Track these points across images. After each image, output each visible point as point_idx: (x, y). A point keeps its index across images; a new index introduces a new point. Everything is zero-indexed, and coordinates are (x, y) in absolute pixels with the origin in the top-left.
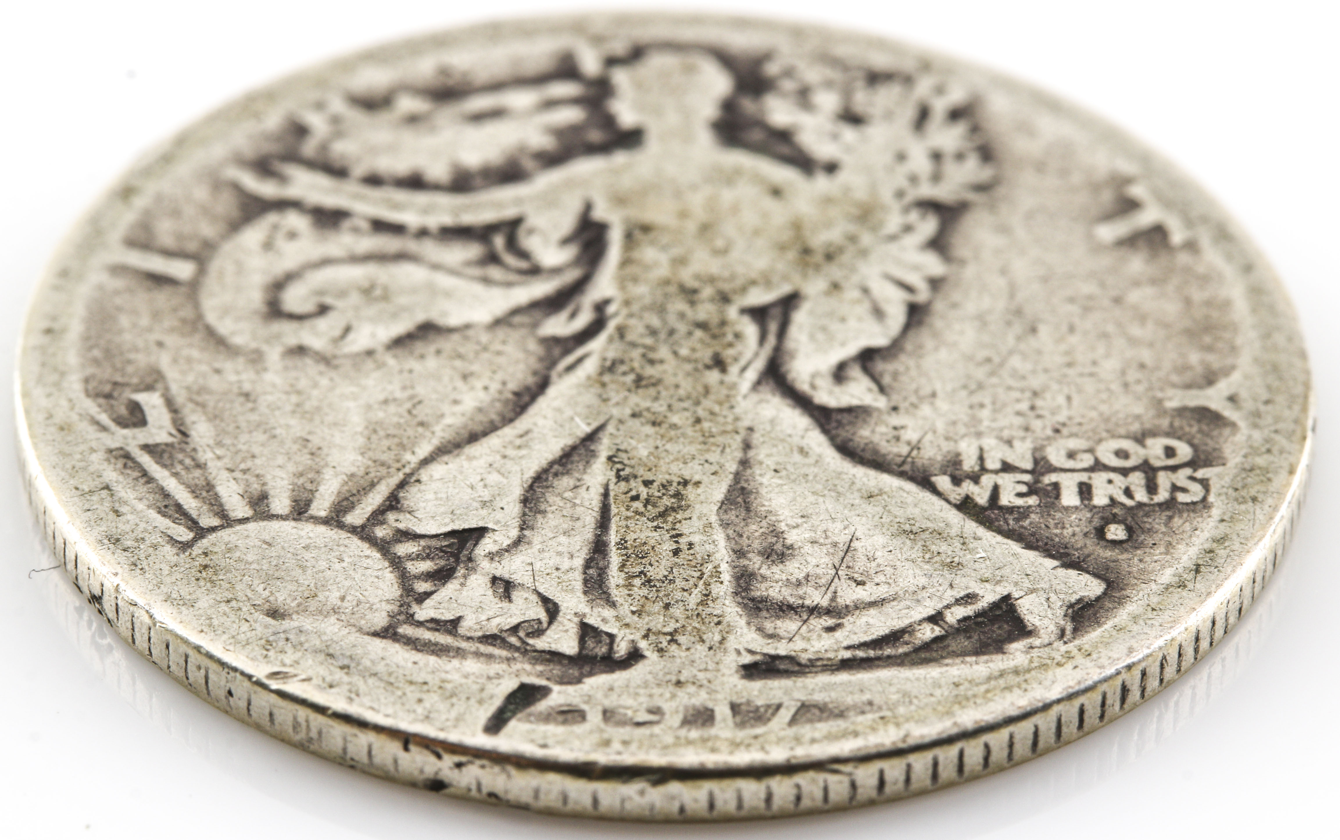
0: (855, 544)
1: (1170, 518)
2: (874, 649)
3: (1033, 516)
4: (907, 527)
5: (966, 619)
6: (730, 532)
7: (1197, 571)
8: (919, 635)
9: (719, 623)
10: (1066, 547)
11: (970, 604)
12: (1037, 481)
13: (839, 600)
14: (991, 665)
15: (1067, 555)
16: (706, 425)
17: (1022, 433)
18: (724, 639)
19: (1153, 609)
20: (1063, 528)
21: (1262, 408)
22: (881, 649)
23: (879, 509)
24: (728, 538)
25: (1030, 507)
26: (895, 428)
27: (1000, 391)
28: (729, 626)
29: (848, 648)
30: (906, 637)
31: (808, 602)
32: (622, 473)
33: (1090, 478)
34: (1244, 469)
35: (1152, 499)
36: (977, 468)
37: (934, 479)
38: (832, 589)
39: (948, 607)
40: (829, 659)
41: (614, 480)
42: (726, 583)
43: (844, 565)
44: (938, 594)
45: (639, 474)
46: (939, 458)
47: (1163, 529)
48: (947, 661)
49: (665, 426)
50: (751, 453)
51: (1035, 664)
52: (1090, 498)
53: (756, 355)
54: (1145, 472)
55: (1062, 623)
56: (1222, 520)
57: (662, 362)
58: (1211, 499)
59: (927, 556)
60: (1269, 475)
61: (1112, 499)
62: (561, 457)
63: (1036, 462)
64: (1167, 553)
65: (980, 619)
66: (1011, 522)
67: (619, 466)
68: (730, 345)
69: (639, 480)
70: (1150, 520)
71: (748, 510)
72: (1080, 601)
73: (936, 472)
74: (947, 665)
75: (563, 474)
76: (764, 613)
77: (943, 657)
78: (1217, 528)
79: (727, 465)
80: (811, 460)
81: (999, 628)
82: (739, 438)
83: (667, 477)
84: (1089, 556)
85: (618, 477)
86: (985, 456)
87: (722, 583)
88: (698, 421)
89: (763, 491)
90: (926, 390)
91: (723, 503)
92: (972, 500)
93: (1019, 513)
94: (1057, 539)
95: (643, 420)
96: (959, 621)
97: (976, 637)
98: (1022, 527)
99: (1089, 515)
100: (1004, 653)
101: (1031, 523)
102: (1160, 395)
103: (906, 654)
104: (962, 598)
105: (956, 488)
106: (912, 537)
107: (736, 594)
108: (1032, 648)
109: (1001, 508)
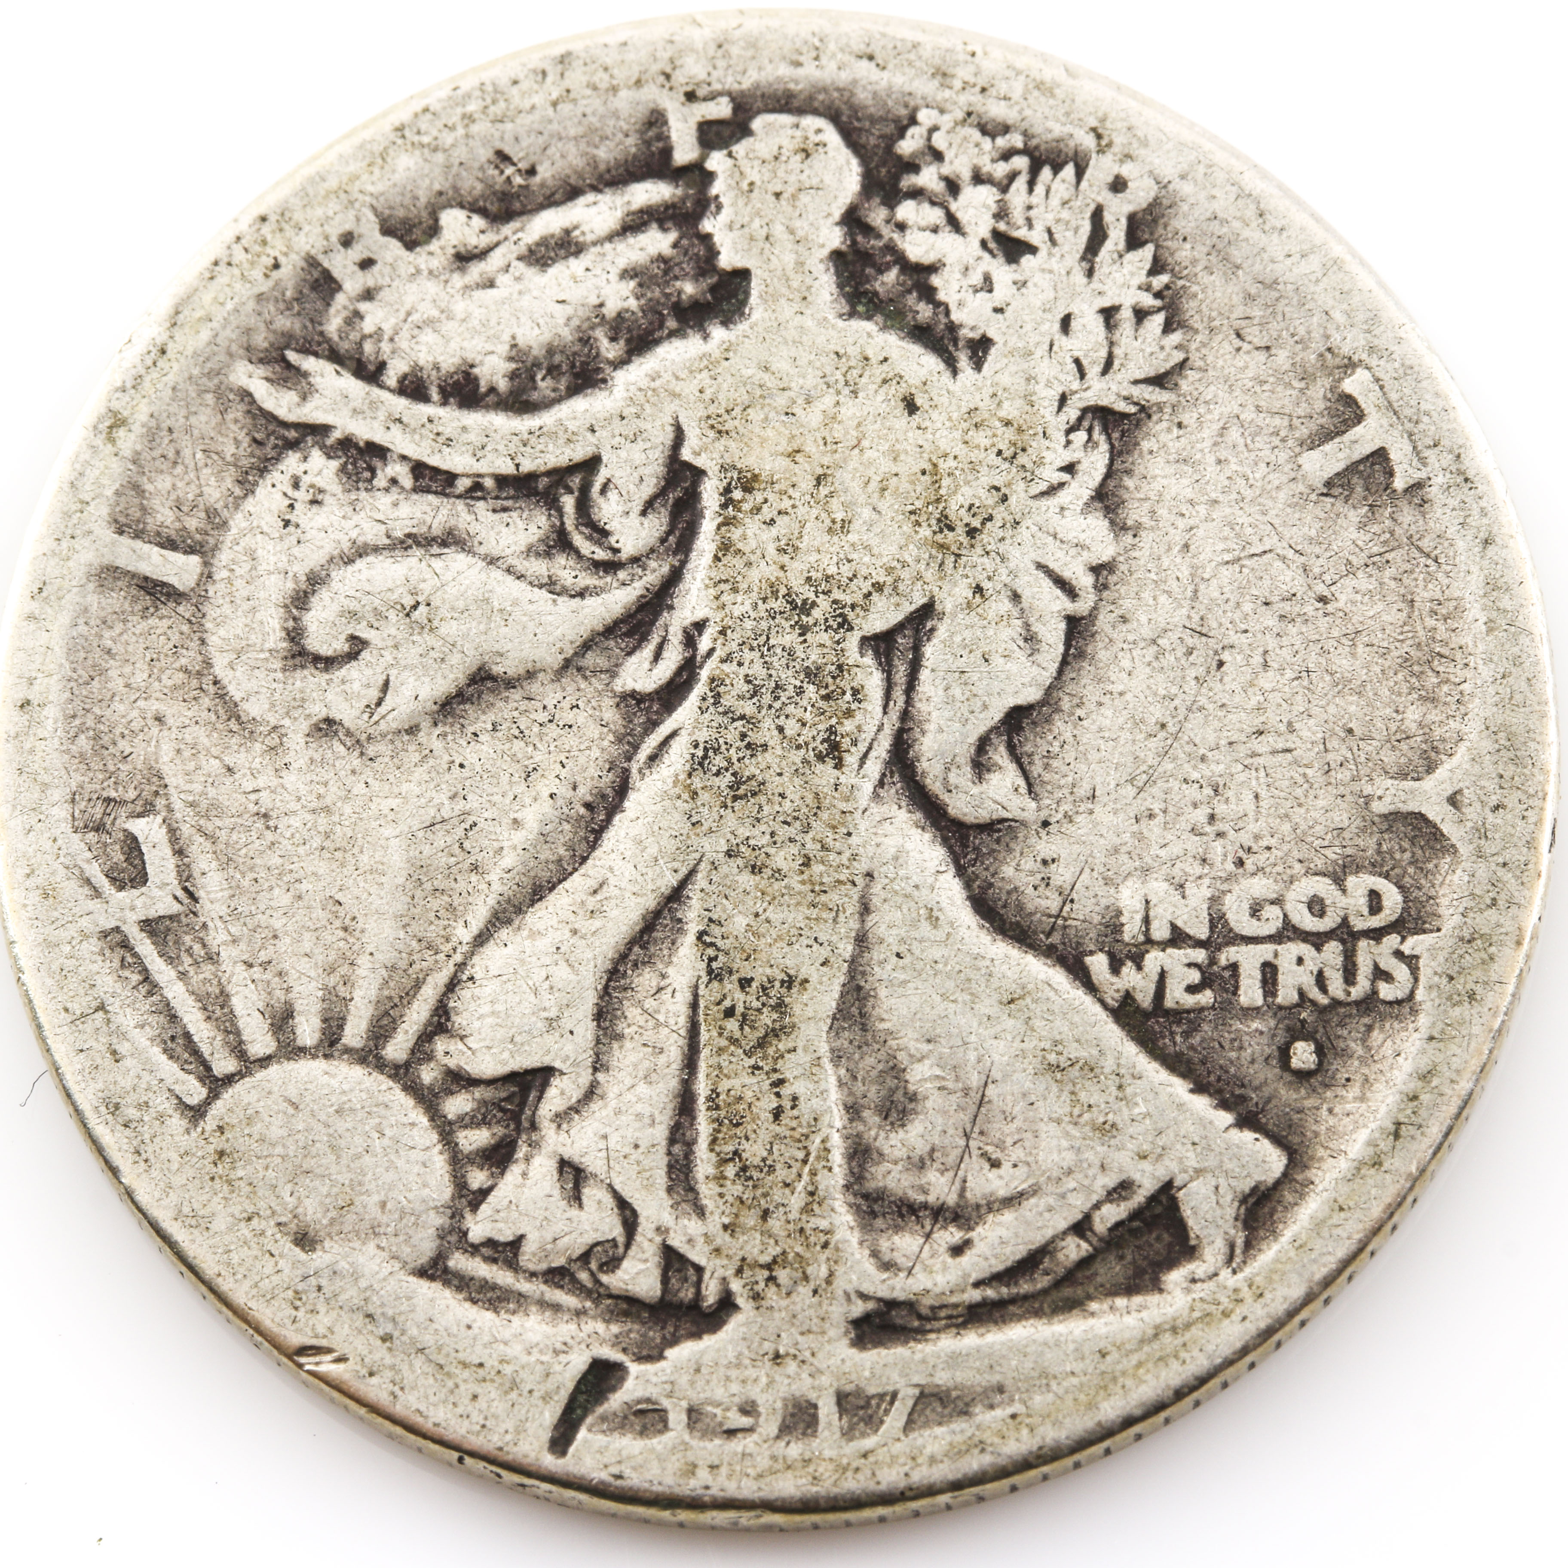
0: (991, 1091)
1: (1370, 1028)
2: (1008, 1285)
3: (1205, 1027)
4: (1052, 1058)
5: (1119, 1224)
6: (843, 1072)
7: (1397, 1135)
8: (1060, 1256)
9: (825, 1245)
10: (1243, 1086)
11: (1125, 1199)
12: (1213, 961)
13: (968, 1195)
14: (1144, 1314)
15: (1243, 1099)
16: (817, 868)
17: (1198, 870)
18: (831, 1274)
19: (1341, 1209)
20: (1241, 1048)
21: (1490, 817)
22: (1016, 1284)
23: (1020, 1025)
24: (841, 1084)
25: (1202, 1009)
26: (1045, 862)
27: (1174, 784)
28: (837, 1249)
29: (977, 1284)
30: (1047, 1263)
31: (931, 1199)
32: (714, 965)
33: (1276, 955)
34: (1462, 939)
35: (1349, 994)
36: (1141, 938)
37: (1088, 960)
38: (961, 1173)
39: (1097, 1206)
40: (956, 1306)
41: (705, 979)
42: (836, 1169)
43: (976, 1130)
44: (1086, 1182)
45: (735, 967)
46: (1097, 919)
47: (1360, 1051)
48: (1094, 1306)
49: (768, 872)
50: (871, 920)
51: (1196, 1314)
52: (1274, 994)
53: (880, 728)
54: (1343, 942)
55: (1232, 1232)
56: (1431, 1038)
57: (765, 747)
58: (1420, 995)
59: (1076, 1111)
60: (1493, 949)
61: (1301, 993)
62: (642, 932)
63: (1212, 926)
64: (1362, 1099)
65: (1136, 1224)
66: (1178, 1039)
67: (711, 952)
68: (849, 713)
69: (735, 977)
70: (1345, 1033)
71: (864, 1028)
72: (1254, 1189)
73: (1092, 947)
74: (1093, 1314)
75: (644, 963)
76: (879, 1223)
77: (1090, 1298)
78: (1424, 1052)
79: (841, 946)
80: (940, 935)
81: (1158, 1239)
82: (855, 893)
83: (768, 971)
84: (1269, 1100)
85: (710, 971)
86: (1152, 913)
87: (830, 1169)
88: (807, 862)
89: (882, 993)
90: (1083, 790)
91: (834, 1018)
92: (1134, 1000)
93: (1190, 1021)
94: (1232, 1070)
95: (740, 862)
96: (1110, 1230)
97: (1129, 1258)
98: (1192, 1048)
99: (1272, 1023)
100: (1161, 1291)
101: (1203, 1040)
102: (1368, 790)
103: (1045, 1292)
104: (1115, 1190)
105: (1114, 979)
106: (1059, 1076)
107: (847, 1187)
108: (1194, 1281)
109: (1167, 1013)
